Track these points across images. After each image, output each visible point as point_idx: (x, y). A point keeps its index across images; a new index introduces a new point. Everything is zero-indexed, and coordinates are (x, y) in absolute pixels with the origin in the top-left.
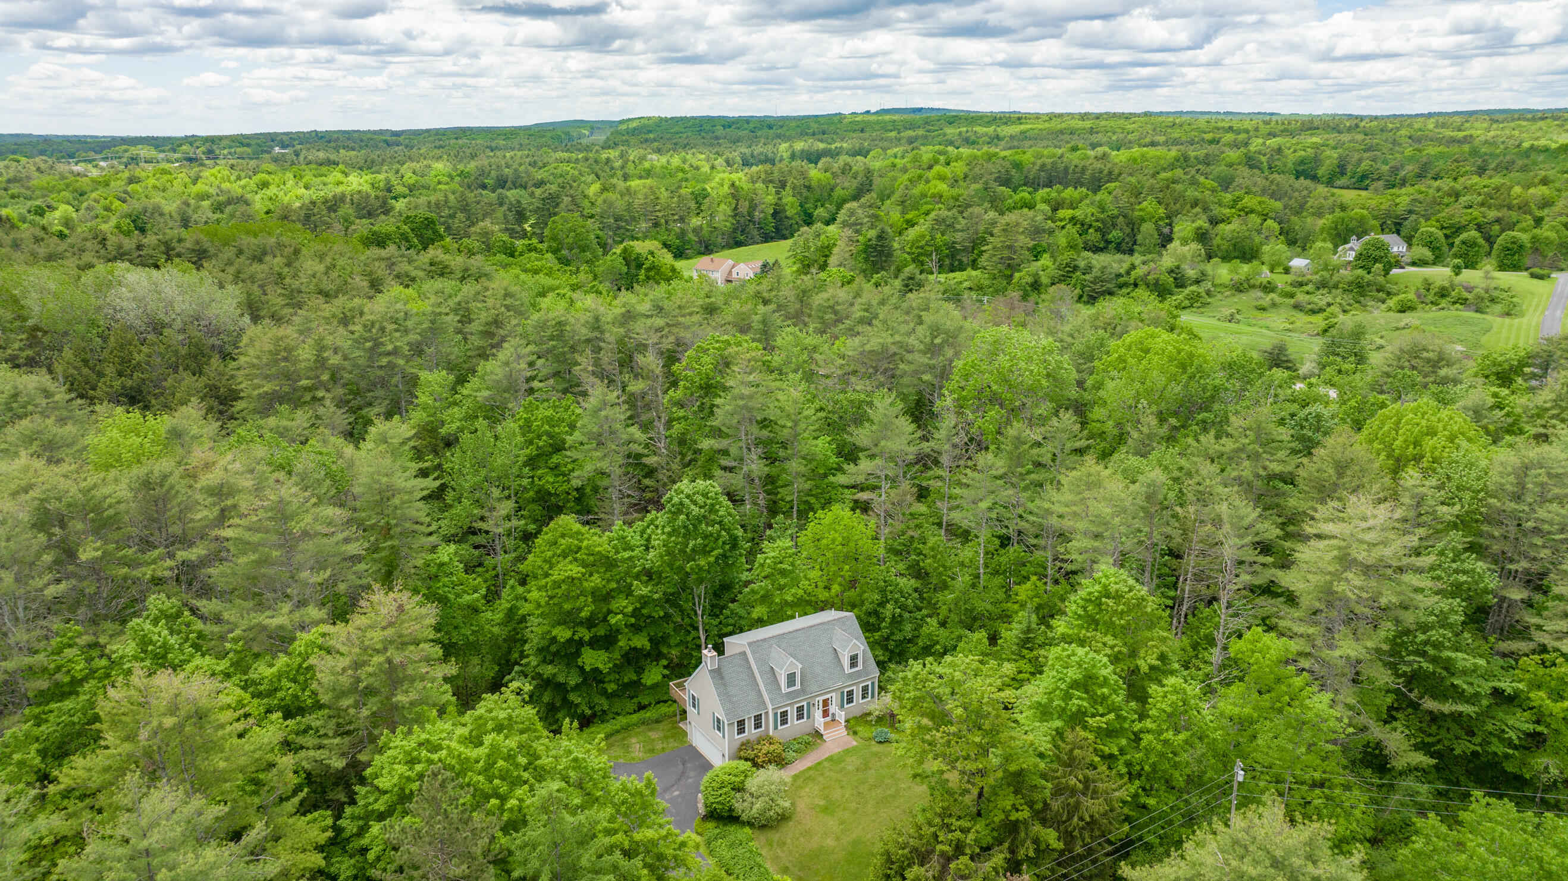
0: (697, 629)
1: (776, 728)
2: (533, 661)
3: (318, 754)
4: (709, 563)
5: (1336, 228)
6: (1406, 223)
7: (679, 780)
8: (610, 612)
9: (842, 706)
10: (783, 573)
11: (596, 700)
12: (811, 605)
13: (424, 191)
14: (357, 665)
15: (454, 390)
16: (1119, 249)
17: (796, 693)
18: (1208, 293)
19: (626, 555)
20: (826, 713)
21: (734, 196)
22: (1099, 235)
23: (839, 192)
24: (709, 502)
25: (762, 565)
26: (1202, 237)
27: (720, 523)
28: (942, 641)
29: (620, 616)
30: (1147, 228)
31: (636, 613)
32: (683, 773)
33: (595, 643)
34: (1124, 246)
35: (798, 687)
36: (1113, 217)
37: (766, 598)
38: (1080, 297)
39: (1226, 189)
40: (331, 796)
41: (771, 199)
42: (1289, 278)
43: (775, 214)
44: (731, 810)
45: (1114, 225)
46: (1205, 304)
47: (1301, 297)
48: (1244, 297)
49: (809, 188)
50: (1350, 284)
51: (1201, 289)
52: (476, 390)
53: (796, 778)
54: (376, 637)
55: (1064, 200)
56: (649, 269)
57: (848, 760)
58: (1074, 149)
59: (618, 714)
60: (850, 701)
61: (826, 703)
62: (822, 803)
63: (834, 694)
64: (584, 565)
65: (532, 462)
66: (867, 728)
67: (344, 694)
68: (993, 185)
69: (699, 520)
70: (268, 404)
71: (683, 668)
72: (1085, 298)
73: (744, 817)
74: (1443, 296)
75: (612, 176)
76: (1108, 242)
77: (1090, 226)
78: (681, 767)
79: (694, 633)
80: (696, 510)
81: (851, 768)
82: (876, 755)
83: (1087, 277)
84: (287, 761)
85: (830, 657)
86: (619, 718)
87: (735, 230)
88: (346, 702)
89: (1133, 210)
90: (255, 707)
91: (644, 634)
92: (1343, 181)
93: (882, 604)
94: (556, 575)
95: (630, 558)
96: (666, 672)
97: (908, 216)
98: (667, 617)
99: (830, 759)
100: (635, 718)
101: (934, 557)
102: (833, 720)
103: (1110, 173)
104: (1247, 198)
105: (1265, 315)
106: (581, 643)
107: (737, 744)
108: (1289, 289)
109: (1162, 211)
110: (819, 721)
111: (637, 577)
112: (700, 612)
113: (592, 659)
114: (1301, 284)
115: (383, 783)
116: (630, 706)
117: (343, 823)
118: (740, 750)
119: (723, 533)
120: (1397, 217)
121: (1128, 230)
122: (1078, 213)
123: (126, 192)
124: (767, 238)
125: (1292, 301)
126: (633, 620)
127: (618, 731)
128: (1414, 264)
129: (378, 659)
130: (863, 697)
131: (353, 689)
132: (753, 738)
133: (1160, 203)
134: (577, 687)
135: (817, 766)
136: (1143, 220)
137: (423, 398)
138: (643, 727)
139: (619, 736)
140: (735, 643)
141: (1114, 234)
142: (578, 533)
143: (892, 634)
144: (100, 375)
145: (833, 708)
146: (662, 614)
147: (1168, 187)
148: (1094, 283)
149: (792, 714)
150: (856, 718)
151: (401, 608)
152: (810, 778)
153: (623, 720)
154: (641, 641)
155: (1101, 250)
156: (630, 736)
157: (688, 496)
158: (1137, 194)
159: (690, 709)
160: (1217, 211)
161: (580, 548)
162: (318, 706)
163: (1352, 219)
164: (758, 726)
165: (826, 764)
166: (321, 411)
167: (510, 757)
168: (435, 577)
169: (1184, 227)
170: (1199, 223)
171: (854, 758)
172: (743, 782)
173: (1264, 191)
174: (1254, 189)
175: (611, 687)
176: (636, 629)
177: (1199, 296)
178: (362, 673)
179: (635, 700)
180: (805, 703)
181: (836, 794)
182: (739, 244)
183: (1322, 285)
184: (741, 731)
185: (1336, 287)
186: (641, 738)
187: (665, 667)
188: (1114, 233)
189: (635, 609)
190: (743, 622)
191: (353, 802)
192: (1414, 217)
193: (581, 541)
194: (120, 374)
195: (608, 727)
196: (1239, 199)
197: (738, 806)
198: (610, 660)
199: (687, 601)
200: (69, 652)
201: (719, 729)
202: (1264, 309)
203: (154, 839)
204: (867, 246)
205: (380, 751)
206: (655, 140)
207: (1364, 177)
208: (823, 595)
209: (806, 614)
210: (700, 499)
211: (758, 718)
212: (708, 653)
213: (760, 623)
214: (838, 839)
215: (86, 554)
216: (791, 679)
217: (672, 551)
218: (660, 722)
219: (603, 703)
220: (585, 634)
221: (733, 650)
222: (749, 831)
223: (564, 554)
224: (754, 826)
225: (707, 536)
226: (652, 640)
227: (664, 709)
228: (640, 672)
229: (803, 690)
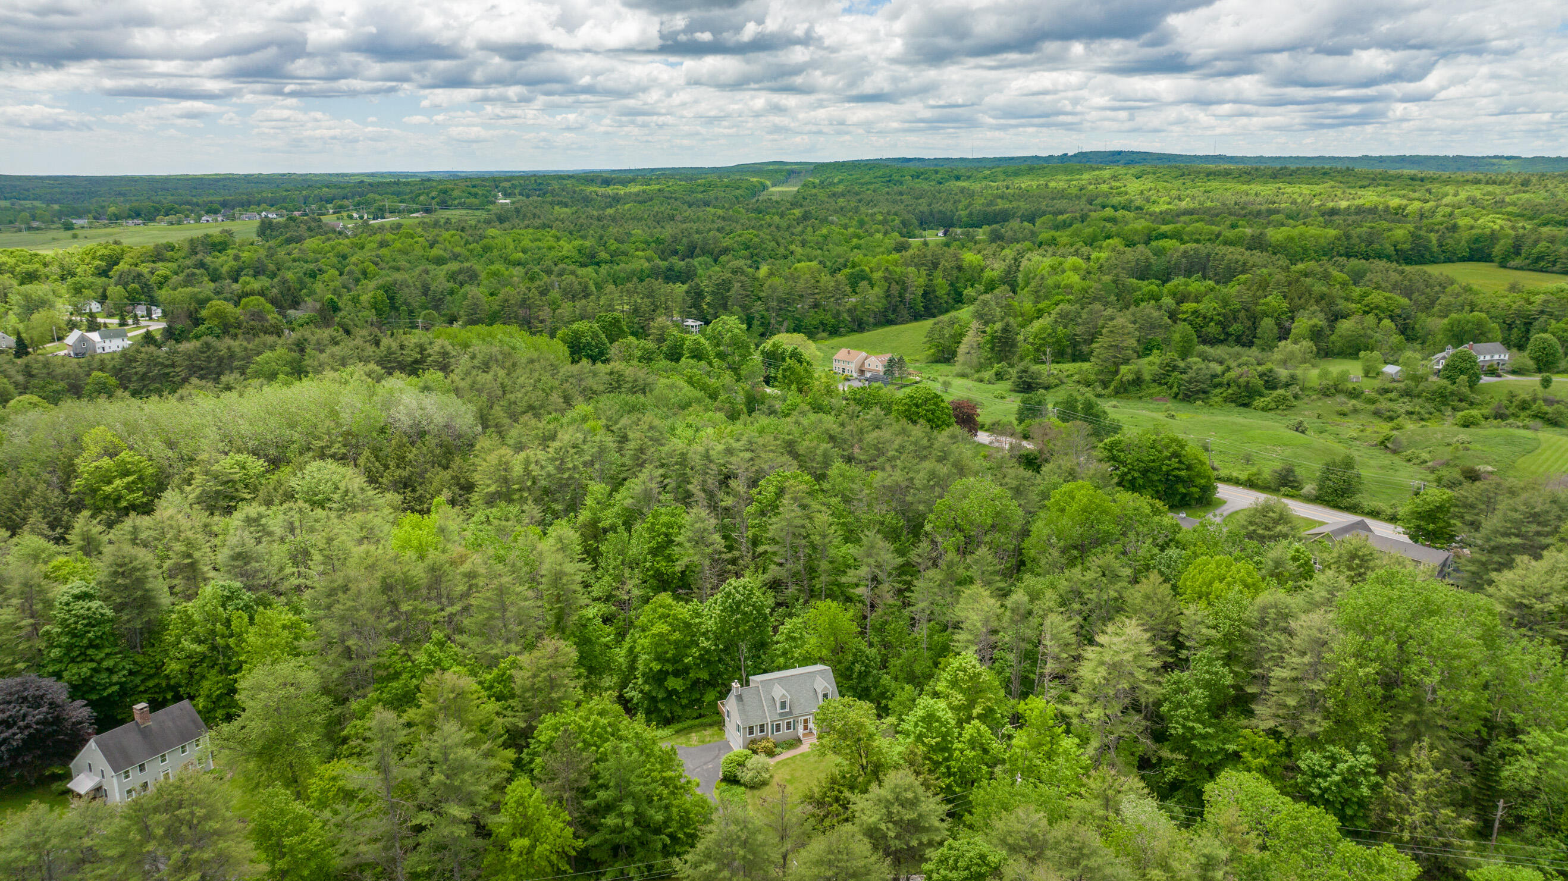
1: (773, 733)
2: (640, 681)
3: (513, 720)
4: (746, 630)
5: (1451, 330)
6: (1536, 323)
7: (714, 759)
8: (685, 655)
10: (794, 639)
11: (675, 709)
12: (807, 660)
13: (624, 258)
14: (535, 676)
15: (610, 495)
16: (1239, 341)
17: (786, 714)
18: (1296, 397)
19: (697, 620)
20: (806, 728)
21: (886, 279)
22: (1219, 328)
23: (988, 274)
24: (747, 592)
25: (782, 633)
26: (1316, 335)
27: (753, 606)
29: (690, 658)
30: (1267, 323)
31: (701, 657)
32: (717, 755)
33: (676, 674)
34: (1244, 339)
35: (787, 710)
36: (1235, 312)
37: (784, 653)
38: (1177, 395)
39: (1355, 283)
40: (518, 742)
41: (921, 281)
42: (1377, 383)
43: (925, 294)
44: (736, 776)
45: (1235, 319)
46: (1290, 407)
47: (1383, 405)
48: (1329, 401)
49: (960, 268)
50: (1434, 393)
51: (1289, 394)
52: (624, 498)
53: (778, 763)
54: (544, 662)
55: (1190, 293)
56: (785, 370)
58: (1233, 226)
59: (688, 717)
61: (806, 721)
62: (789, 778)
63: (811, 716)
64: (670, 625)
65: (654, 552)
67: (528, 691)
68: (1123, 276)
69: (740, 603)
70: (491, 501)
71: (724, 694)
72: (1180, 396)
73: (741, 781)
74: (1524, 409)
75: (792, 243)
76: (1228, 334)
77: (1212, 319)
80: (738, 597)
81: (812, 760)
83: (1184, 376)
84: (500, 720)
85: (812, 693)
86: (687, 720)
87: (886, 310)
88: (528, 695)
89: (1257, 304)
90: (484, 693)
91: (706, 669)
92: (1517, 261)
93: (853, 663)
94: (655, 630)
95: (699, 623)
96: (718, 694)
97: (1040, 306)
98: (720, 661)
99: (802, 755)
100: (697, 721)
102: (810, 732)
103: (1245, 264)
104: (1375, 293)
105: (1344, 420)
106: (667, 673)
107: (747, 740)
108: (1374, 395)
109: (1285, 305)
110: (801, 731)
111: (703, 635)
112: (743, 660)
113: (672, 683)
114: (1386, 391)
115: (542, 738)
116: (695, 714)
117: (523, 755)
118: (748, 744)
119: (755, 612)
120: (1528, 317)
121: (1249, 324)
122: (1201, 307)
123: (378, 256)
124: (917, 317)
125: (1373, 407)
126: (699, 661)
127: (685, 729)
128: (1514, 372)
129: (543, 674)
131: (532, 688)
132: (758, 738)
133: (1285, 297)
134: (663, 699)
135: (794, 758)
136: (1265, 314)
137: (589, 501)
138: (701, 728)
139: (686, 732)
140: (756, 679)
141: (1235, 328)
142: (670, 605)
144: (387, 467)
145: (811, 725)
146: (716, 658)
147: (1297, 280)
148: (1190, 382)
149: (784, 725)
151: (557, 649)
152: (787, 764)
153: (689, 722)
154: (704, 675)
155: (1221, 342)
156: (692, 732)
157: (734, 588)
158: (1264, 286)
159: (726, 718)
160: (1342, 305)
161: (670, 615)
162: (513, 696)
163: (1468, 322)
164: (762, 731)
165: (799, 757)
166: (525, 507)
167: (604, 728)
168: (585, 626)
169: (1302, 323)
170: (1315, 321)
172: (745, 761)
173: (1395, 287)
174: (1384, 285)
175: (684, 702)
176: (701, 666)
177: (1285, 398)
178: (536, 680)
179: (699, 710)
180: (792, 720)
182: (890, 322)
183: (1407, 393)
184: (751, 733)
185: (1419, 396)
186: (698, 734)
187: (718, 691)
188: (1235, 326)
189: (700, 655)
190: (765, 668)
191: (528, 746)
192: (1545, 317)
193: (671, 610)
194: (398, 466)
195: (680, 726)
196: (1365, 295)
197: (739, 774)
198: (684, 684)
200: (395, 658)
201: (739, 731)
202: (1344, 415)
203: (449, 741)
204: (993, 338)
205: (541, 722)
206: (843, 195)
207: (1540, 258)
208: (816, 655)
209: (802, 666)
210: (742, 590)
211: (762, 726)
212: (735, 685)
213: (777, 669)
215: (405, 607)
216: (783, 705)
217: (723, 621)
218: (711, 725)
219: (678, 711)
220: (670, 668)
221: (752, 685)
222: (743, 788)
223: (660, 618)
224: (746, 786)
225: (745, 613)
226: (711, 674)
227: (716, 718)
228: (702, 694)
229: (791, 712)
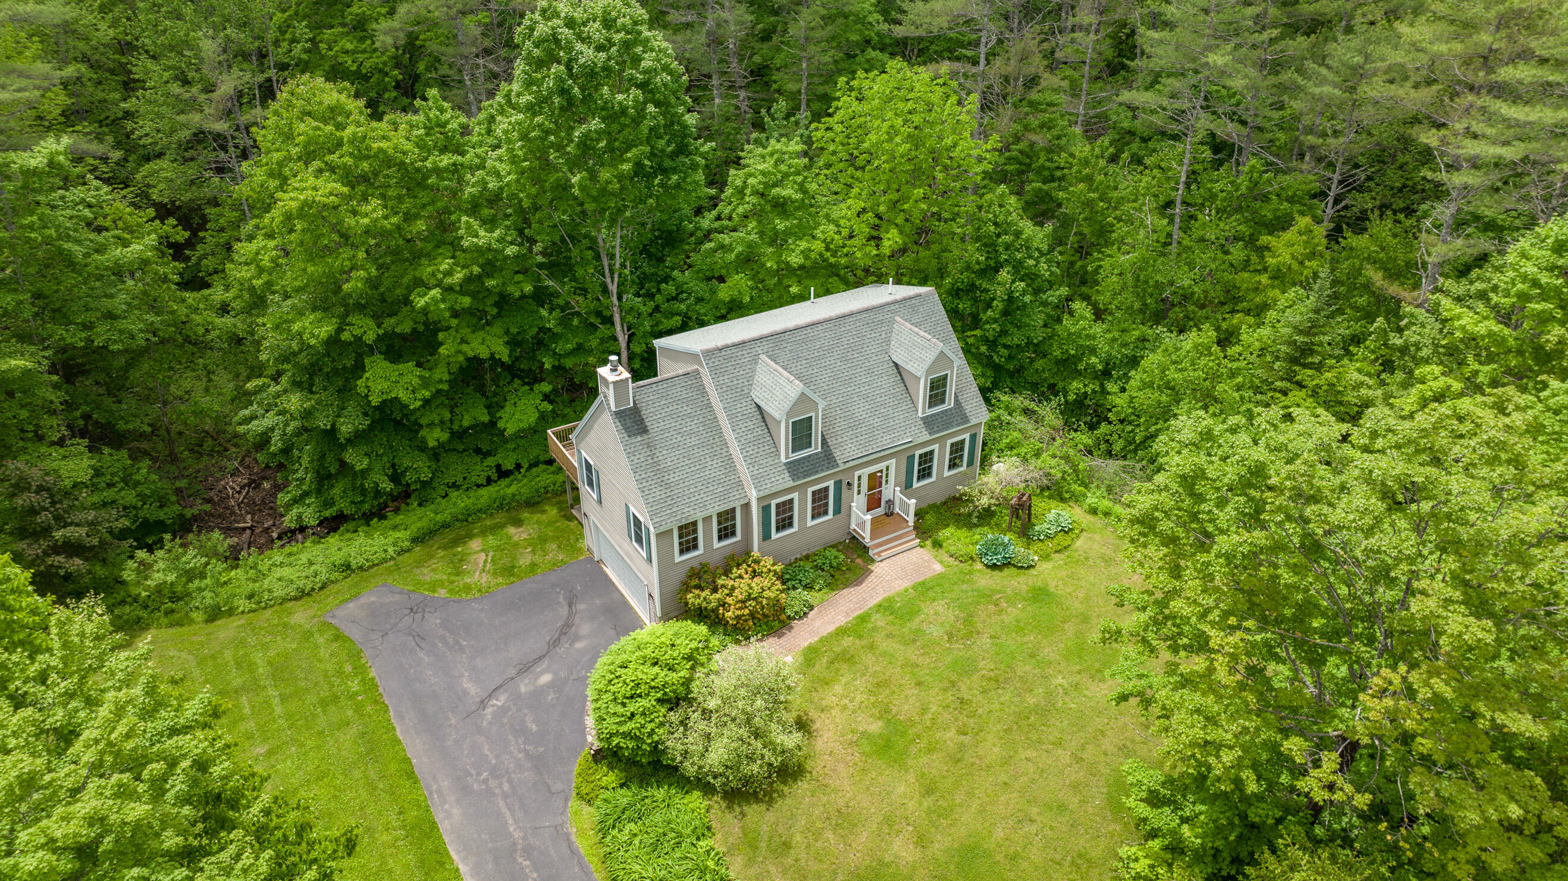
0: (609, 321)
1: (766, 536)
4: (620, 177)
7: (555, 643)
8: (419, 283)
9: (908, 485)
10: (781, 206)
11: (406, 462)
17: (810, 464)
19: (445, 160)
20: (873, 503)
24: (617, 37)
25: (741, 192)
27: (643, 86)
28: (1103, 348)
29: (435, 292)
31: (473, 287)
32: (568, 625)
33: (391, 349)
35: (816, 448)
37: (748, 260)
44: (657, 750)
53: (811, 655)
57: (928, 609)
59: (455, 486)
60: (925, 473)
61: (875, 481)
62: (876, 727)
63: (892, 462)
64: (349, 179)
66: (963, 533)
69: (592, 76)
73: (690, 769)
78: (564, 611)
79: (603, 330)
80: (587, 54)
81: (935, 631)
82: (987, 596)
85: (888, 381)
86: (454, 494)
91: (497, 329)
93: (987, 273)
94: (289, 201)
95: (455, 168)
96: (547, 407)
98: (541, 296)
99: (886, 607)
100: (488, 497)
101: (1089, 179)
102: (889, 514)
106: (360, 351)
107: (680, 574)
110: (859, 518)
111: (474, 209)
112: (613, 288)
113: (382, 380)
116: (481, 469)
118: (686, 587)
119: (651, 108)
126: (466, 301)
127: (445, 526)
130: (953, 465)
132: (714, 560)
134: (358, 438)
135: (859, 625)
138: (500, 518)
139: (449, 536)
140: (679, 351)
143: (1004, 333)
145: (890, 491)
146: (528, 288)
149: (802, 508)
150: (934, 507)
152: (846, 658)
153: (460, 501)
154: (490, 346)
156: (470, 536)
157: (570, 23)
159: (584, 489)
161: (340, 144)
164: (726, 534)
165: (878, 620)
171: (940, 606)
172: (687, 682)
175: (434, 437)
176: (476, 318)
179: (491, 461)
180: (831, 484)
181: (906, 706)
184: (688, 545)
186: (491, 540)
187: (546, 397)
189: (468, 280)
190: (701, 309)
193: (340, 127)
197: (674, 745)
198: (425, 383)
199: (584, 263)
201: (639, 540)
208: (862, 254)
209: (828, 292)
210: (594, 29)
211: (726, 517)
212: (609, 372)
213: (733, 310)
214: (922, 841)
216: (802, 432)
217: (538, 150)
218: (532, 504)
219: (418, 468)
220: (365, 328)
221: (666, 368)
222: (695, 800)
223: (307, 157)
224: (708, 790)
225: (613, 115)
226: (513, 343)
227: (544, 478)
228: (494, 407)
229: (827, 457)
